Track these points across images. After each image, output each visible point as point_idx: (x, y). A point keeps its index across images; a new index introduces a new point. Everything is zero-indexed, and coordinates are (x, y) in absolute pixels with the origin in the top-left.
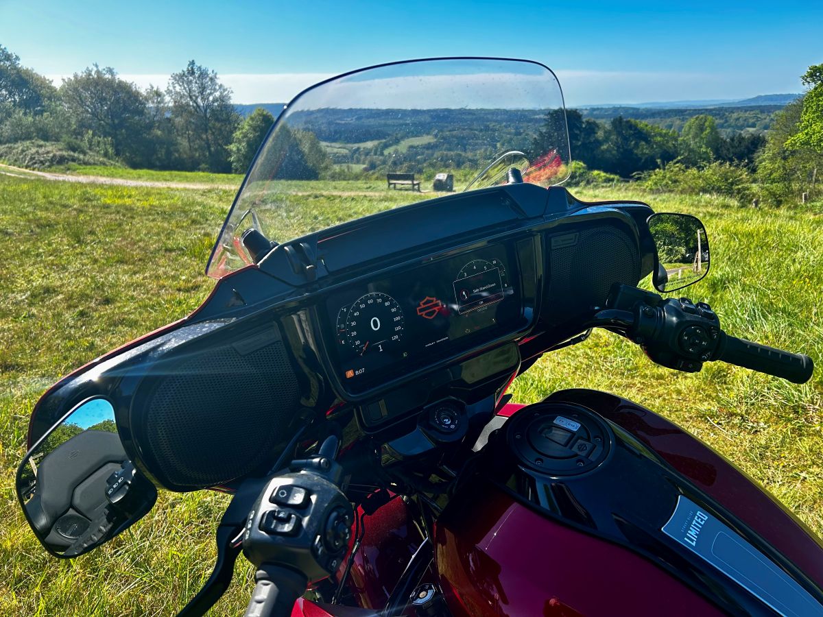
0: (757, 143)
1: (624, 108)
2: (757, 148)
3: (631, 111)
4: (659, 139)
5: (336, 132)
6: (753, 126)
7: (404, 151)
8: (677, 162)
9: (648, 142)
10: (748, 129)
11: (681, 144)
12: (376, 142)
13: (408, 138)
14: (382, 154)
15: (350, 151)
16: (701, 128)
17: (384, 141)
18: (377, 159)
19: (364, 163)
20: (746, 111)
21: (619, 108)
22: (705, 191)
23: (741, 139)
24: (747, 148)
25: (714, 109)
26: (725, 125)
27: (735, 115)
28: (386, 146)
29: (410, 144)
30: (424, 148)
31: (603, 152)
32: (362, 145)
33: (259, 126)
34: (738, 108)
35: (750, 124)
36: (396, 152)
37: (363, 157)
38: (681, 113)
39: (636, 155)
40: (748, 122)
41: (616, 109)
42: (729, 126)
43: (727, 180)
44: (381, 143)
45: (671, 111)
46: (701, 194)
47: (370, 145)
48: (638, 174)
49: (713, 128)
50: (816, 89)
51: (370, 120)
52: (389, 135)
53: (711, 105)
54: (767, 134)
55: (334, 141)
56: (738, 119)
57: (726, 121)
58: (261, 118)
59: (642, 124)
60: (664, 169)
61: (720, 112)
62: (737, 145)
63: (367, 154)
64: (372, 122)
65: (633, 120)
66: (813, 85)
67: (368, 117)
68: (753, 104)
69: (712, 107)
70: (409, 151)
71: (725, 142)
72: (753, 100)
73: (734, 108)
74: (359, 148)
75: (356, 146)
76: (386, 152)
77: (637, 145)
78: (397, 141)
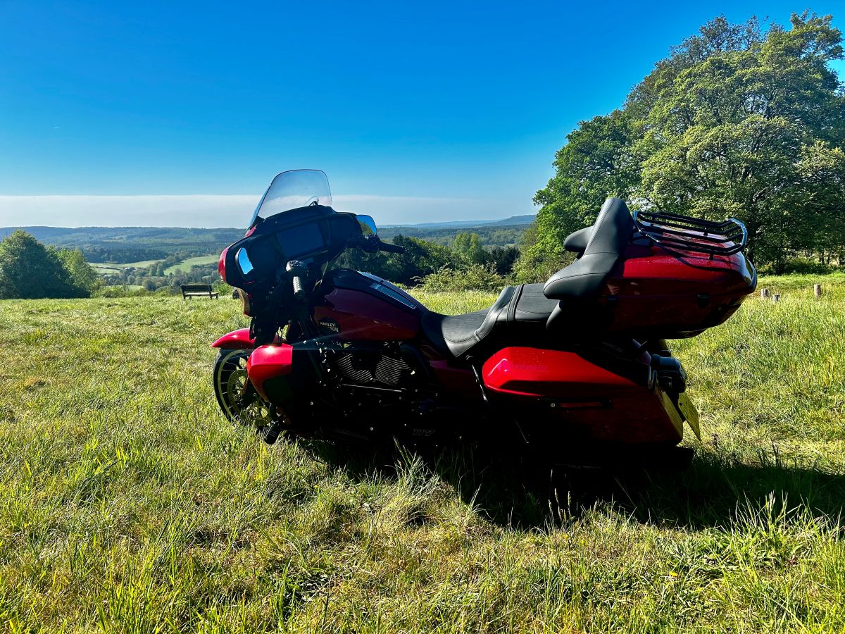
0: (513, 255)
1: (404, 228)
2: (514, 259)
3: (411, 231)
4: (435, 253)
5: (102, 252)
6: (512, 242)
7: (189, 271)
8: (446, 267)
9: (427, 256)
10: (508, 245)
11: (454, 258)
12: (153, 262)
13: (190, 257)
14: (162, 274)
15: (121, 271)
16: (468, 244)
17: (162, 261)
18: (157, 280)
19: (140, 284)
20: (505, 230)
21: (400, 229)
22: (468, 288)
23: (502, 252)
24: (506, 259)
25: (479, 229)
26: (490, 241)
27: (497, 234)
28: (166, 266)
29: (195, 264)
30: (211, 267)
31: (389, 266)
32: (136, 265)
33: (18, 249)
34: (498, 227)
35: (509, 240)
36: (178, 271)
37: (138, 278)
38: (452, 231)
39: (419, 268)
40: (507, 239)
41: (397, 229)
42: (493, 243)
43: (483, 279)
44: (159, 262)
45: (443, 230)
46: (466, 290)
47: (145, 265)
48: (417, 278)
49: (479, 244)
50: (544, 207)
51: (144, 238)
52: (168, 255)
53: (477, 225)
54: (520, 248)
55: (102, 261)
56: (499, 237)
57: (490, 239)
58: (21, 241)
59: (419, 241)
60: (437, 274)
61: (485, 230)
62: (498, 257)
63: (143, 274)
64: (146, 241)
65: (411, 238)
66: (541, 206)
67: (141, 236)
68: (509, 224)
69: (477, 227)
70: (193, 271)
71: (489, 254)
72: (508, 220)
73: (495, 228)
74: (132, 269)
75: (128, 266)
76: (167, 272)
77: (417, 259)
78: (179, 261)
